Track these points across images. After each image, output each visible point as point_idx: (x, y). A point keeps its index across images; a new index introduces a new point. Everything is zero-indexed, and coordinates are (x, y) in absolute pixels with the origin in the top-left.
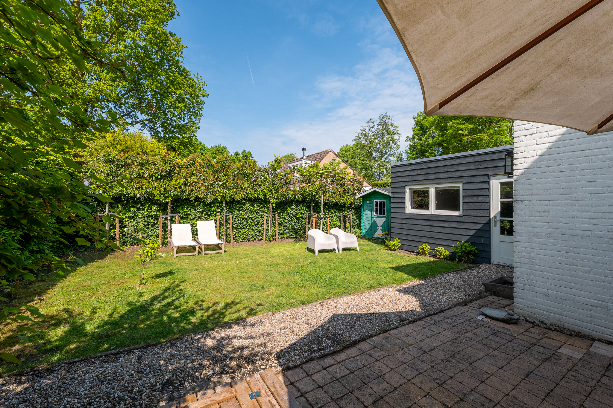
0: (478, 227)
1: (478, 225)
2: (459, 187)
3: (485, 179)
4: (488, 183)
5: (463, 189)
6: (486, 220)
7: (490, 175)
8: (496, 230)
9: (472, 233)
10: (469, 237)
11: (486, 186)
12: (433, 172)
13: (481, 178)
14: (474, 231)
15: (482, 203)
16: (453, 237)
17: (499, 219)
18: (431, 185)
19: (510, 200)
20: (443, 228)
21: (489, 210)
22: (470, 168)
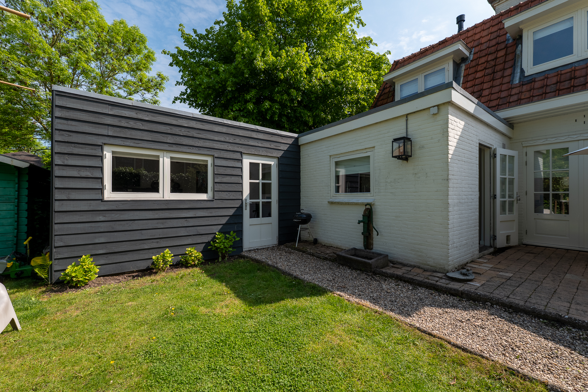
0: (231, 212)
1: (231, 210)
2: (207, 161)
3: (237, 156)
4: (241, 161)
5: (214, 166)
6: (237, 204)
7: (244, 153)
8: (246, 213)
9: (224, 220)
10: (221, 226)
11: (238, 164)
12: (169, 132)
13: (235, 154)
14: (227, 218)
15: (236, 184)
16: (202, 230)
17: (249, 201)
18: (165, 153)
19: (257, 181)
20: (185, 219)
21: (242, 192)
22: (222, 139)
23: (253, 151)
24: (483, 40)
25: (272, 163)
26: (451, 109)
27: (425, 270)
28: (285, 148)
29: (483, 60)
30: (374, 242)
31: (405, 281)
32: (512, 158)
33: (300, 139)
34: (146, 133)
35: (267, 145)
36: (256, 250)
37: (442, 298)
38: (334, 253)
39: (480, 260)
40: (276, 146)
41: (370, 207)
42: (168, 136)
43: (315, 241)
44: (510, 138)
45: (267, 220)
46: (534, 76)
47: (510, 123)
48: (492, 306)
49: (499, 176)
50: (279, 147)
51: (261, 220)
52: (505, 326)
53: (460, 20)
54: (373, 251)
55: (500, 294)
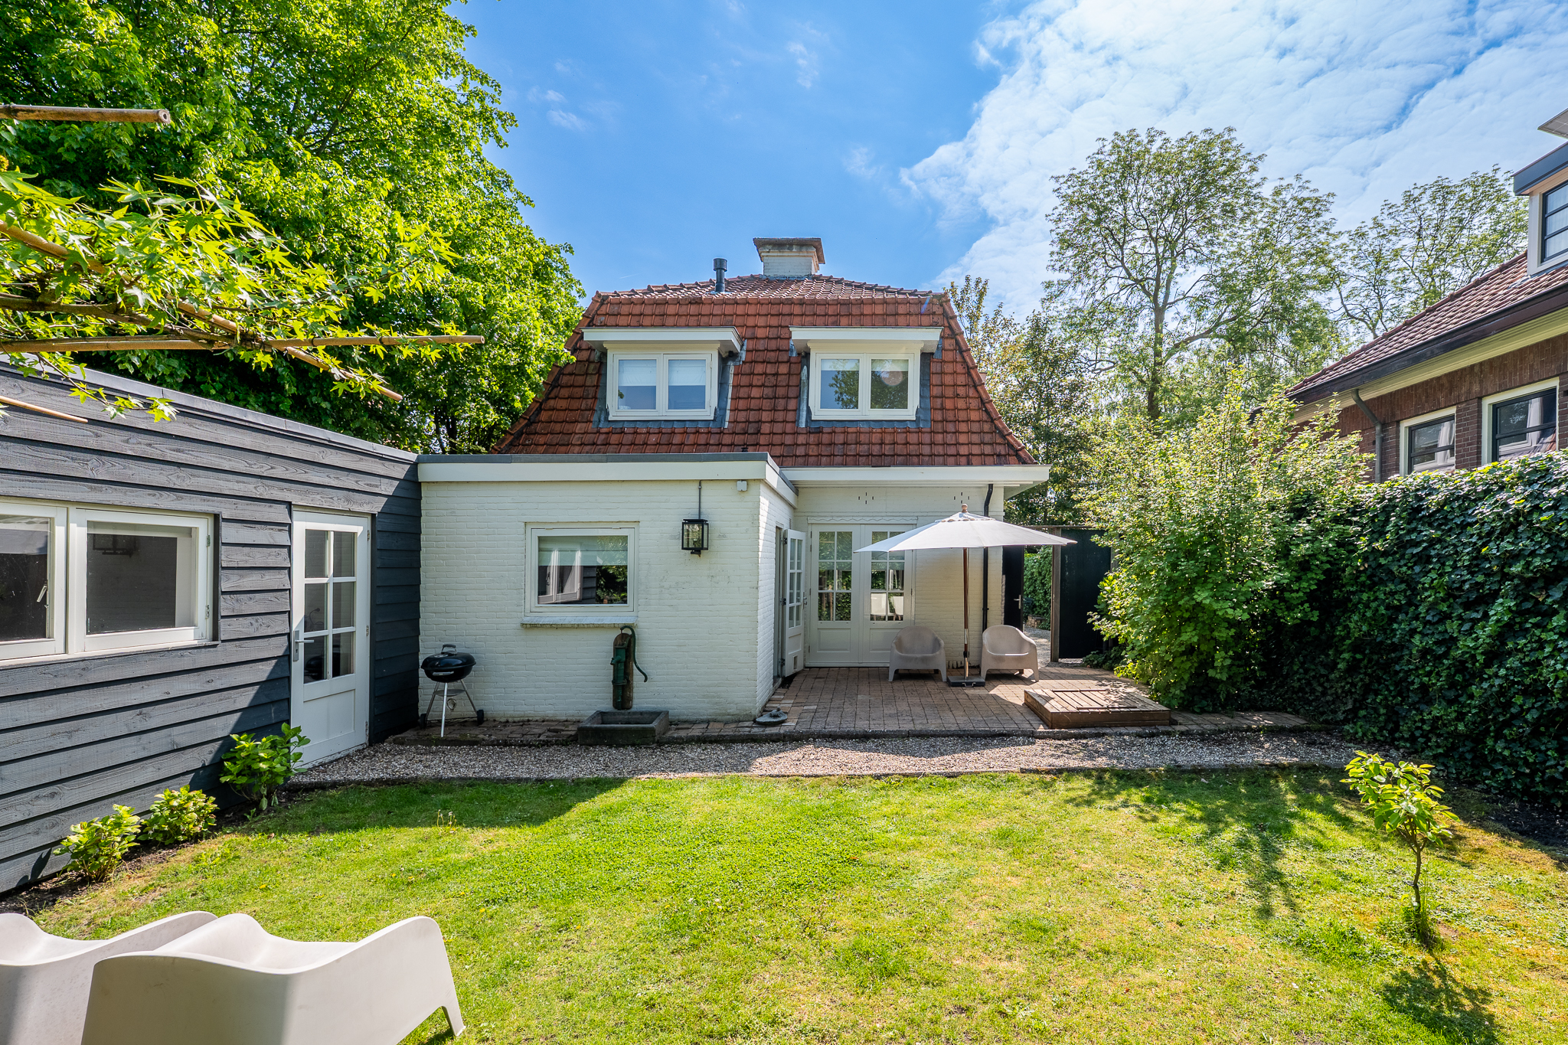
0: (263, 672)
1: (260, 665)
3: (279, 514)
4: (289, 527)
5: (220, 544)
6: (278, 648)
7: (295, 506)
8: (298, 667)
9: (244, 699)
10: (237, 716)
11: (282, 538)
12: (92, 444)
13: (272, 510)
14: (251, 692)
15: (275, 594)
16: (182, 736)
17: (303, 635)
18: (73, 510)
19: (323, 580)
20: (138, 711)
21: (289, 613)
22: (241, 467)
23: (317, 499)
24: (760, 333)
25: (359, 528)
26: (763, 489)
27: (726, 723)
28: (390, 491)
29: (759, 368)
30: (635, 695)
31: (711, 742)
32: (800, 541)
33: (422, 467)
34: (18, 447)
35: (349, 481)
36: (323, 766)
37: (765, 747)
38: (549, 730)
39: (775, 697)
40: (370, 485)
41: (630, 633)
42: (88, 456)
43: (480, 718)
44: (794, 508)
45: (343, 681)
46: (822, 425)
47: (795, 487)
48: (814, 741)
49: (789, 571)
50: (377, 486)
51: (330, 684)
52: (832, 752)
53: (720, 265)
54: (632, 710)
55: (817, 727)
